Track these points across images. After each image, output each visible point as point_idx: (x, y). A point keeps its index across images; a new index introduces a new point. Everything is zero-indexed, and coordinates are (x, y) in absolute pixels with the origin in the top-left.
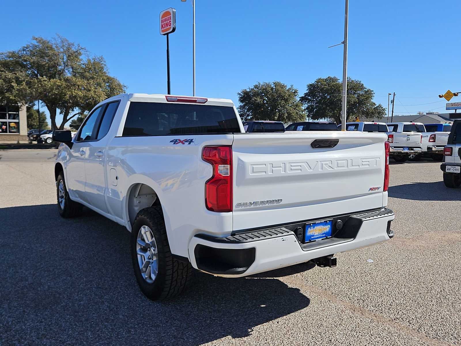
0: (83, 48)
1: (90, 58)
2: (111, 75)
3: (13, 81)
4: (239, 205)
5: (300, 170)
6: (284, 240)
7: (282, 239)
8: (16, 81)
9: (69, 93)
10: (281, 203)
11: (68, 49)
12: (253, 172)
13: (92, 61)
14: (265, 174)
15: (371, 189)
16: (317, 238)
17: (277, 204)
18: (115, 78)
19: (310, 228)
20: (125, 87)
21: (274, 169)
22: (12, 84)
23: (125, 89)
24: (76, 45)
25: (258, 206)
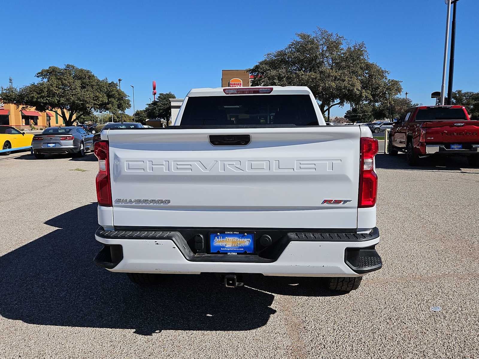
0: (341, 37)
1: (351, 46)
2: (370, 61)
3: (275, 78)
4: (118, 201)
5: (191, 170)
6: (157, 244)
7: (155, 242)
8: (279, 78)
9: (322, 85)
10: (169, 204)
11: (327, 40)
12: (129, 169)
13: (353, 49)
14: (143, 171)
15: (325, 201)
16: (231, 251)
17: (164, 205)
18: (375, 64)
19: (218, 238)
20: (387, 73)
21: (154, 166)
22: (275, 81)
23: (387, 75)
24: (334, 35)
25: (141, 204)
